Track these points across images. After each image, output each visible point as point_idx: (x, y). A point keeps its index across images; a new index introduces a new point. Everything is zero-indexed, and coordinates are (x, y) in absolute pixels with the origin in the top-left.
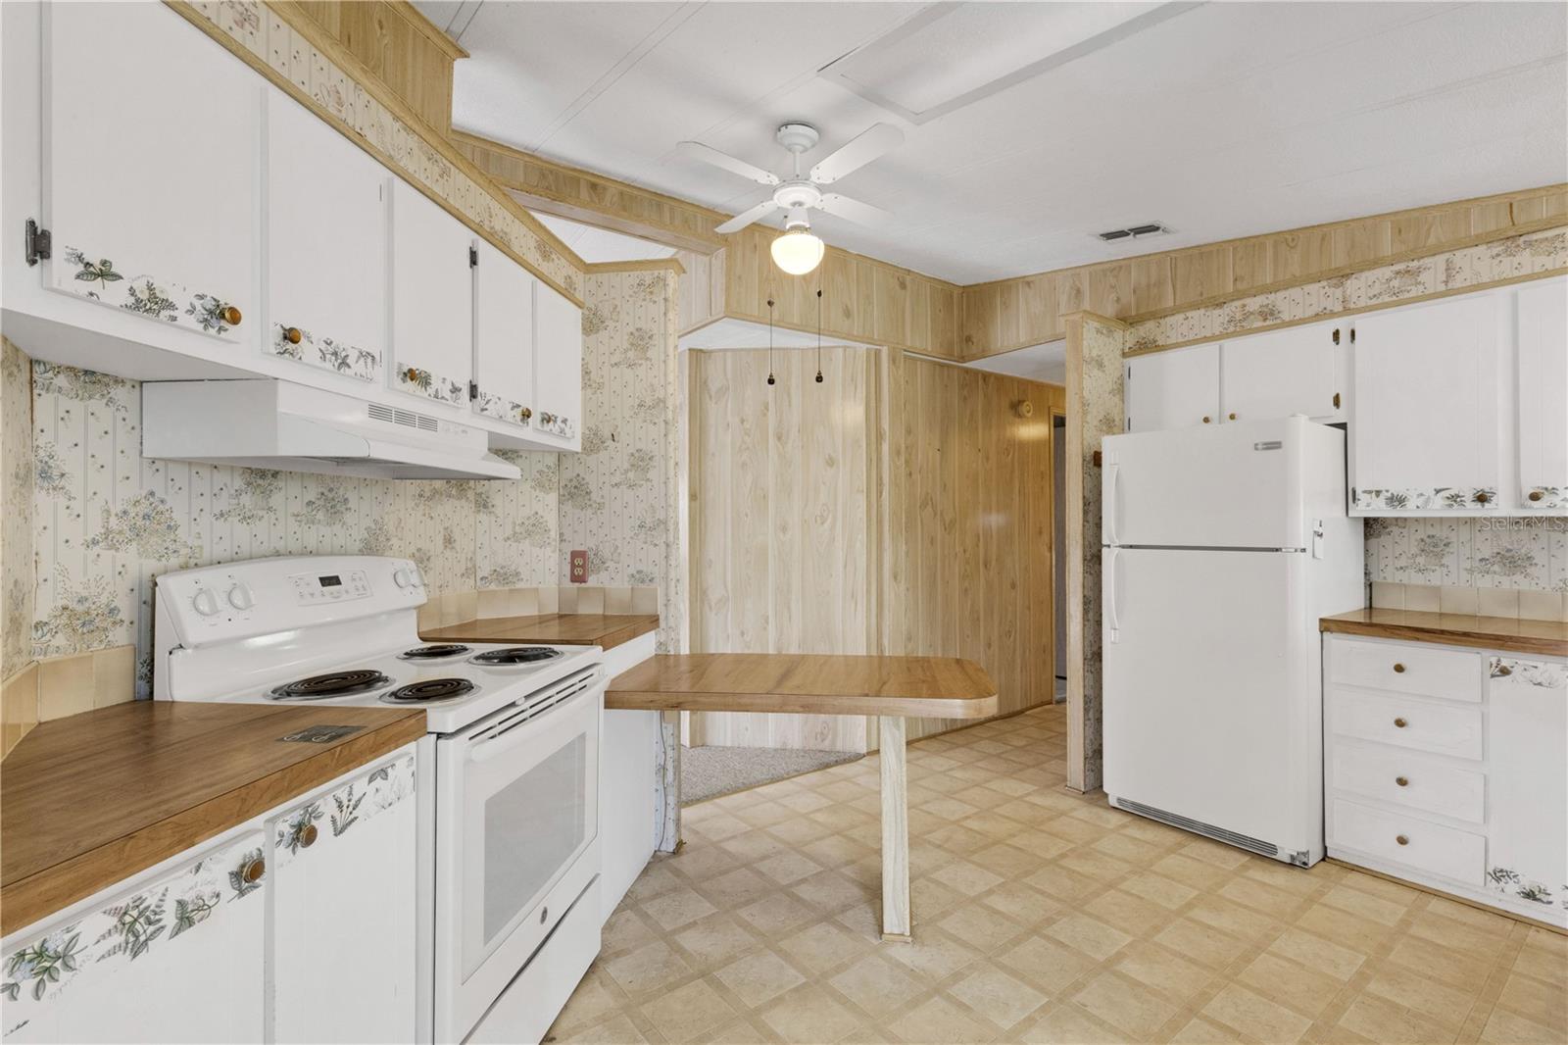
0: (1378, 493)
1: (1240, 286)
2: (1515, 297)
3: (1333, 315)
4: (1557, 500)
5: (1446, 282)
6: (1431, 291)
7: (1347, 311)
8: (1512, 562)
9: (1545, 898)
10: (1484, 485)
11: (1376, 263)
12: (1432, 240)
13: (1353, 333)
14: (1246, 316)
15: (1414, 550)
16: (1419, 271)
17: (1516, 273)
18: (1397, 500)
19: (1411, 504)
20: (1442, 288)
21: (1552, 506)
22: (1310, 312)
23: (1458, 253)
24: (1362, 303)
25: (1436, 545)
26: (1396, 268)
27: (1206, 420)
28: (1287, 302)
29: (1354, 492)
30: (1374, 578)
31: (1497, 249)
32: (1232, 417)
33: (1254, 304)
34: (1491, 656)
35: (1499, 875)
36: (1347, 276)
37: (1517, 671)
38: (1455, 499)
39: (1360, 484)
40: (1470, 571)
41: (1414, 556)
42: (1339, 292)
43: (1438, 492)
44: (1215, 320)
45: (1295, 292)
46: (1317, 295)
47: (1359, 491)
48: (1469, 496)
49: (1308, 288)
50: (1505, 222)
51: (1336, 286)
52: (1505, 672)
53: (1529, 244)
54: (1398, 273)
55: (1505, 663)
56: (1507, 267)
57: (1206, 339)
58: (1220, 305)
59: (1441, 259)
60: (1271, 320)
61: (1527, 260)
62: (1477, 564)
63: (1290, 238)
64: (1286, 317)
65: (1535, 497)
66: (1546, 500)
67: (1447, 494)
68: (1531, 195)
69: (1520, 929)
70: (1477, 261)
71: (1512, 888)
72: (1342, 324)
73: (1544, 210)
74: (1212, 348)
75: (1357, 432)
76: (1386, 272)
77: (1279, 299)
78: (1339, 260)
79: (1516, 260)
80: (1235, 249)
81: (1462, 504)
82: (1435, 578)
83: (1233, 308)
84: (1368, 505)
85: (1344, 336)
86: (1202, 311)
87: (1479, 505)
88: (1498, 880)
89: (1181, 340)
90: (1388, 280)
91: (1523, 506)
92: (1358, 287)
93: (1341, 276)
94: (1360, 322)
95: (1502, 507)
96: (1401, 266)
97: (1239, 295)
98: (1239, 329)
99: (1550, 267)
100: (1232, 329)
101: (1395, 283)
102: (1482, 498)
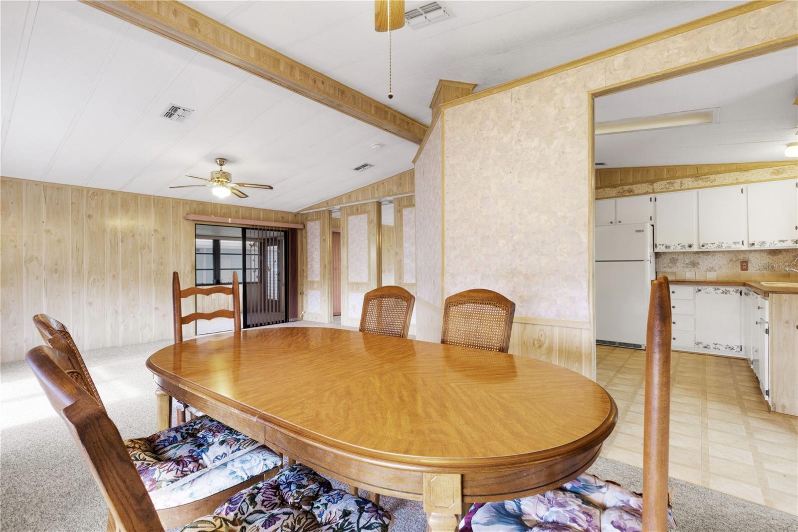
0: (663, 245)
1: (622, 182)
2: (698, 192)
3: (650, 193)
4: (708, 247)
5: (681, 187)
6: (676, 189)
7: (654, 192)
8: (694, 264)
9: (709, 347)
10: (691, 243)
11: (662, 180)
12: (677, 175)
13: (656, 199)
14: (624, 191)
15: (668, 262)
16: (673, 183)
17: (698, 186)
18: (667, 247)
19: (672, 248)
20: (679, 188)
21: (707, 248)
22: (643, 192)
23: (684, 179)
24: (658, 191)
25: (674, 260)
26: (667, 181)
27: (611, 223)
28: (637, 188)
29: (656, 245)
30: (657, 270)
31: (694, 179)
32: (620, 222)
33: (626, 188)
34: (696, 287)
35: (698, 344)
36: (654, 182)
37: (702, 290)
38: (683, 246)
39: (658, 242)
40: (683, 267)
41: (668, 264)
42: (651, 187)
43: (679, 244)
44: (614, 192)
45: (639, 186)
46: (644, 187)
47: (657, 245)
48: (687, 246)
49: (643, 185)
50: (696, 173)
51: (651, 185)
52: (700, 290)
53: (701, 179)
54: (668, 183)
55: (699, 288)
56: (696, 184)
57: (611, 197)
58: (615, 187)
59: (679, 181)
60: (631, 193)
61: (701, 183)
62: (685, 265)
63: (637, 169)
64: (636, 192)
65: (703, 246)
66: (706, 246)
67: (681, 245)
68: (702, 166)
69: (703, 356)
70: (688, 182)
71: (701, 346)
72: (652, 196)
73: (705, 170)
74: (613, 200)
75: (657, 227)
76: (665, 182)
77: (634, 187)
78: (652, 178)
79: (698, 183)
80: (621, 170)
81: (685, 248)
82: (674, 270)
83: (619, 189)
84: (660, 248)
85: (653, 200)
86: (609, 189)
87: (689, 248)
88: (698, 345)
89: (602, 197)
90: (665, 185)
91: (700, 248)
92: (658, 186)
93: (652, 182)
94: (658, 196)
95: (695, 249)
96: (669, 181)
97: (621, 185)
98: (621, 195)
99: (706, 185)
100: (619, 195)
101: (667, 186)
102: (690, 246)
